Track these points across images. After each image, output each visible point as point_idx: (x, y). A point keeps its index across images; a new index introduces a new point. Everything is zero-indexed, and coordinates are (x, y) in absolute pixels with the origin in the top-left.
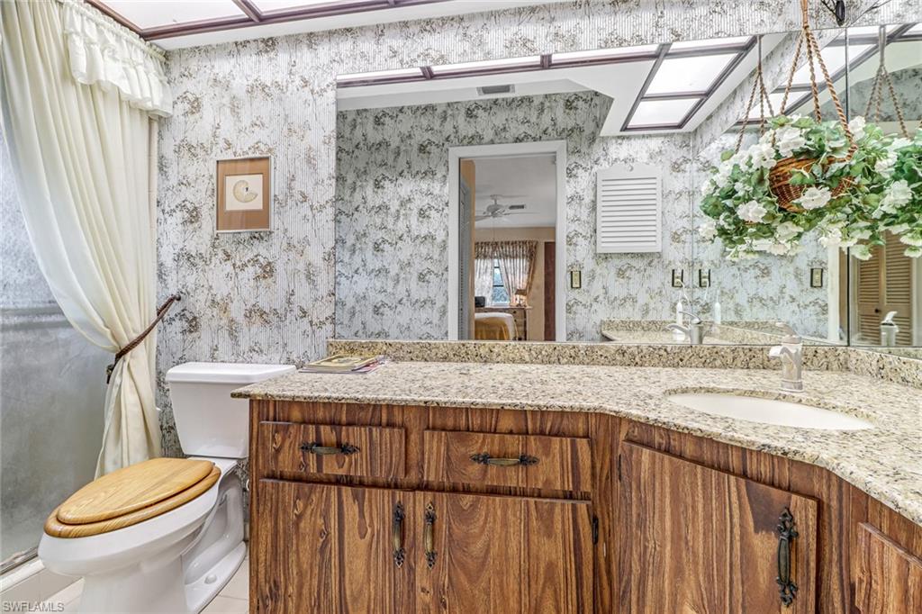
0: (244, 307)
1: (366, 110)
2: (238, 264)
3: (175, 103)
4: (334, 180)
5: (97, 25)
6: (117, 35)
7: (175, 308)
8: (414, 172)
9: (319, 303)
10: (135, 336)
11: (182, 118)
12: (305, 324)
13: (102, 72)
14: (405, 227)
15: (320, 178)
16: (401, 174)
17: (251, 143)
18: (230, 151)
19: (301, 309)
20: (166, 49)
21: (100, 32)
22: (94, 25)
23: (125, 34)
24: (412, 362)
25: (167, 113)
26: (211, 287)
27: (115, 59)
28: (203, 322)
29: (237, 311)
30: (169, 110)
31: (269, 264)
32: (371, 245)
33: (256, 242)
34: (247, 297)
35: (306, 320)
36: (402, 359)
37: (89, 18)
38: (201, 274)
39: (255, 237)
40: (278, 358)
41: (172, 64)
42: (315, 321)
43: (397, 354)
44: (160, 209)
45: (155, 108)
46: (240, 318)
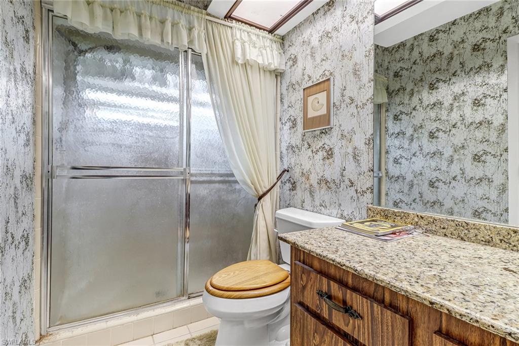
0: (317, 177)
1: (422, 34)
2: (315, 150)
3: (286, 63)
4: (372, 83)
5: (248, 33)
6: (257, 35)
7: (286, 176)
8: (467, 70)
9: (362, 177)
10: (265, 190)
11: (289, 70)
12: (352, 192)
13: (248, 55)
14: (459, 117)
15: (362, 83)
16: (454, 75)
17: (321, 72)
18: (310, 81)
19: (350, 181)
20: (282, 35)
21: (249, 36)
22: (246, 33)
23: (261, 34)
24: (445, 238)
25: (283, 70)
26: (301, 164)
27: (255, 47)
28: (298, 184)
29: (314, 180)
30: (283, 67)
31: (331, 149)
32: (427, 134)
33: (323, 135)
34: (319, 172)
35: (353, 189)
36: (435, 233)
37: (244, 31)
38: (297, 157)
39: (323, 133)
40: (335, 213)
41: (285, 42)
42: (359, 190)
43: (429, 227)
44: (281, 122)
45: (276, 68)
46: (315, 185)
